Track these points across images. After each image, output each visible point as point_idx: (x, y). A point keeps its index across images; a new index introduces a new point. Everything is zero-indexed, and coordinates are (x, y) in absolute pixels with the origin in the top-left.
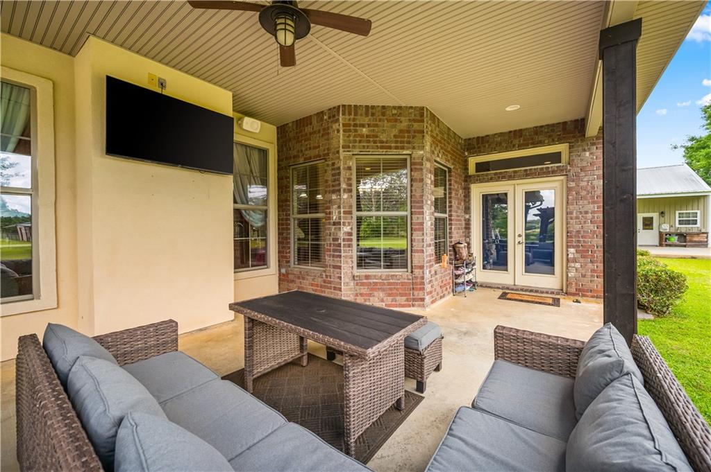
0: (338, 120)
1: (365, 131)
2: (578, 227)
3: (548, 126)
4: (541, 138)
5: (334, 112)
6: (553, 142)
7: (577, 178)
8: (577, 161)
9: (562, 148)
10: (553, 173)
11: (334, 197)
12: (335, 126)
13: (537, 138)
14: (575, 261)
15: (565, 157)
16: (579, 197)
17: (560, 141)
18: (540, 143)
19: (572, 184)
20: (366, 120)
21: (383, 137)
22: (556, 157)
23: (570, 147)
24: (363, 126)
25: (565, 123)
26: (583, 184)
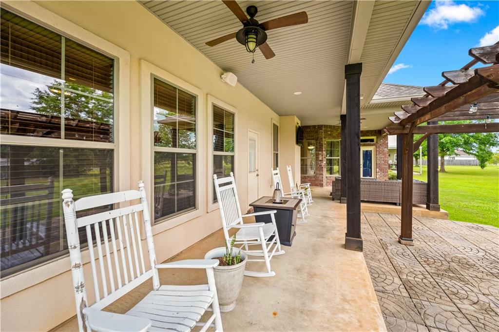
0: (322, 129)
1: (329, 133)
2: (379, 162)
3: (371, 131)
4: (368, 134)
5: (320, 127)
6: (372, 136)
7: (379, 147)
8: (379, 142)
9: (374, 138)
10: (372, 145)
11: (320, 152)
12: (321, 131)
13: (367, 134)
14: (379, 172)
15: (375, 140)
16: (380, 153)
17: (374, 136)
18: (368, 136)
19: (377, 149)
20: (329, 129)
21: (334, 135)
22: (372, 140)
23: (377, 138)
24: (329, 131)
25: (375, 131)
26: (381, 149)
